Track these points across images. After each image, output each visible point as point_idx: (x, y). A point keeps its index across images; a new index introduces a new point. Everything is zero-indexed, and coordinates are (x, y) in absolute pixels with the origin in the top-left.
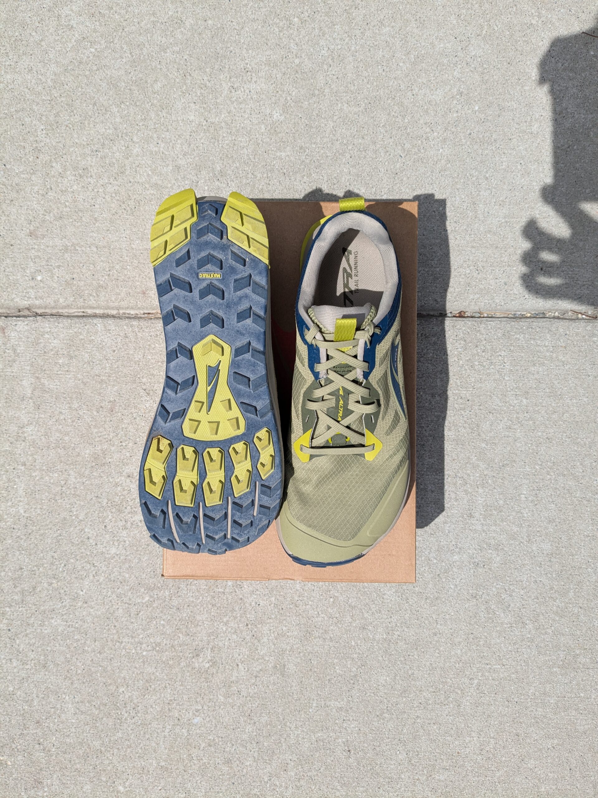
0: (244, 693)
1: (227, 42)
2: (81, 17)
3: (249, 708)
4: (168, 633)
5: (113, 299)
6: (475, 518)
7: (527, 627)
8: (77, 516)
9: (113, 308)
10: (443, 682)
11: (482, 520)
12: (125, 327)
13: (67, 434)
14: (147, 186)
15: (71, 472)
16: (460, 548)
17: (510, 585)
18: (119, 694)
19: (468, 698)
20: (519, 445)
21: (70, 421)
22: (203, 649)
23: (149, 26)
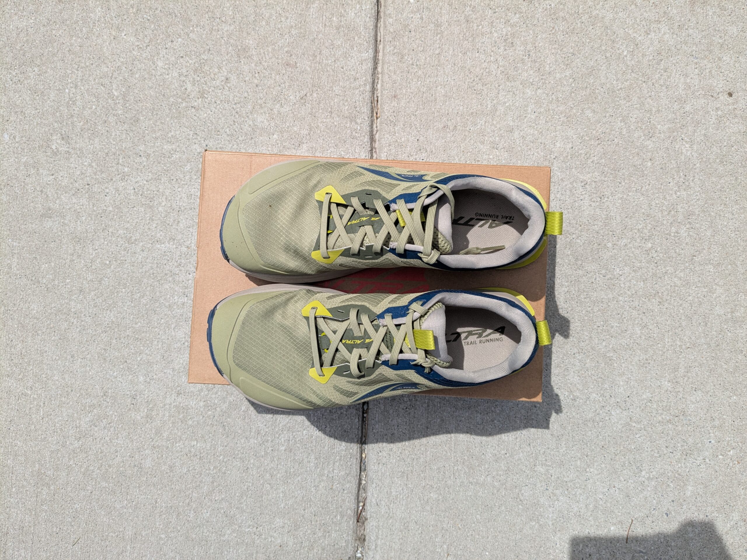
0: (28, 180)
1: (629, 180)
2: (657, 42)
3: (14, 184)
4: (85, 112)
5: (390, 68)
6: (176, 398)
7: (76, 441)
8: (192, 31)
9: (383, 68)
10: (30, 362)
11: (175, 404)
12: (364, 79)
13: (268, 23)
14: (495, 102)
15: (232, 27)
16: (149, 383)
17: (115, 428)
18: (33, 67)
19: (15, 384)
20: (242, 441)
21: (279, 26)
22: (69, 144)
23: (647, 106)
